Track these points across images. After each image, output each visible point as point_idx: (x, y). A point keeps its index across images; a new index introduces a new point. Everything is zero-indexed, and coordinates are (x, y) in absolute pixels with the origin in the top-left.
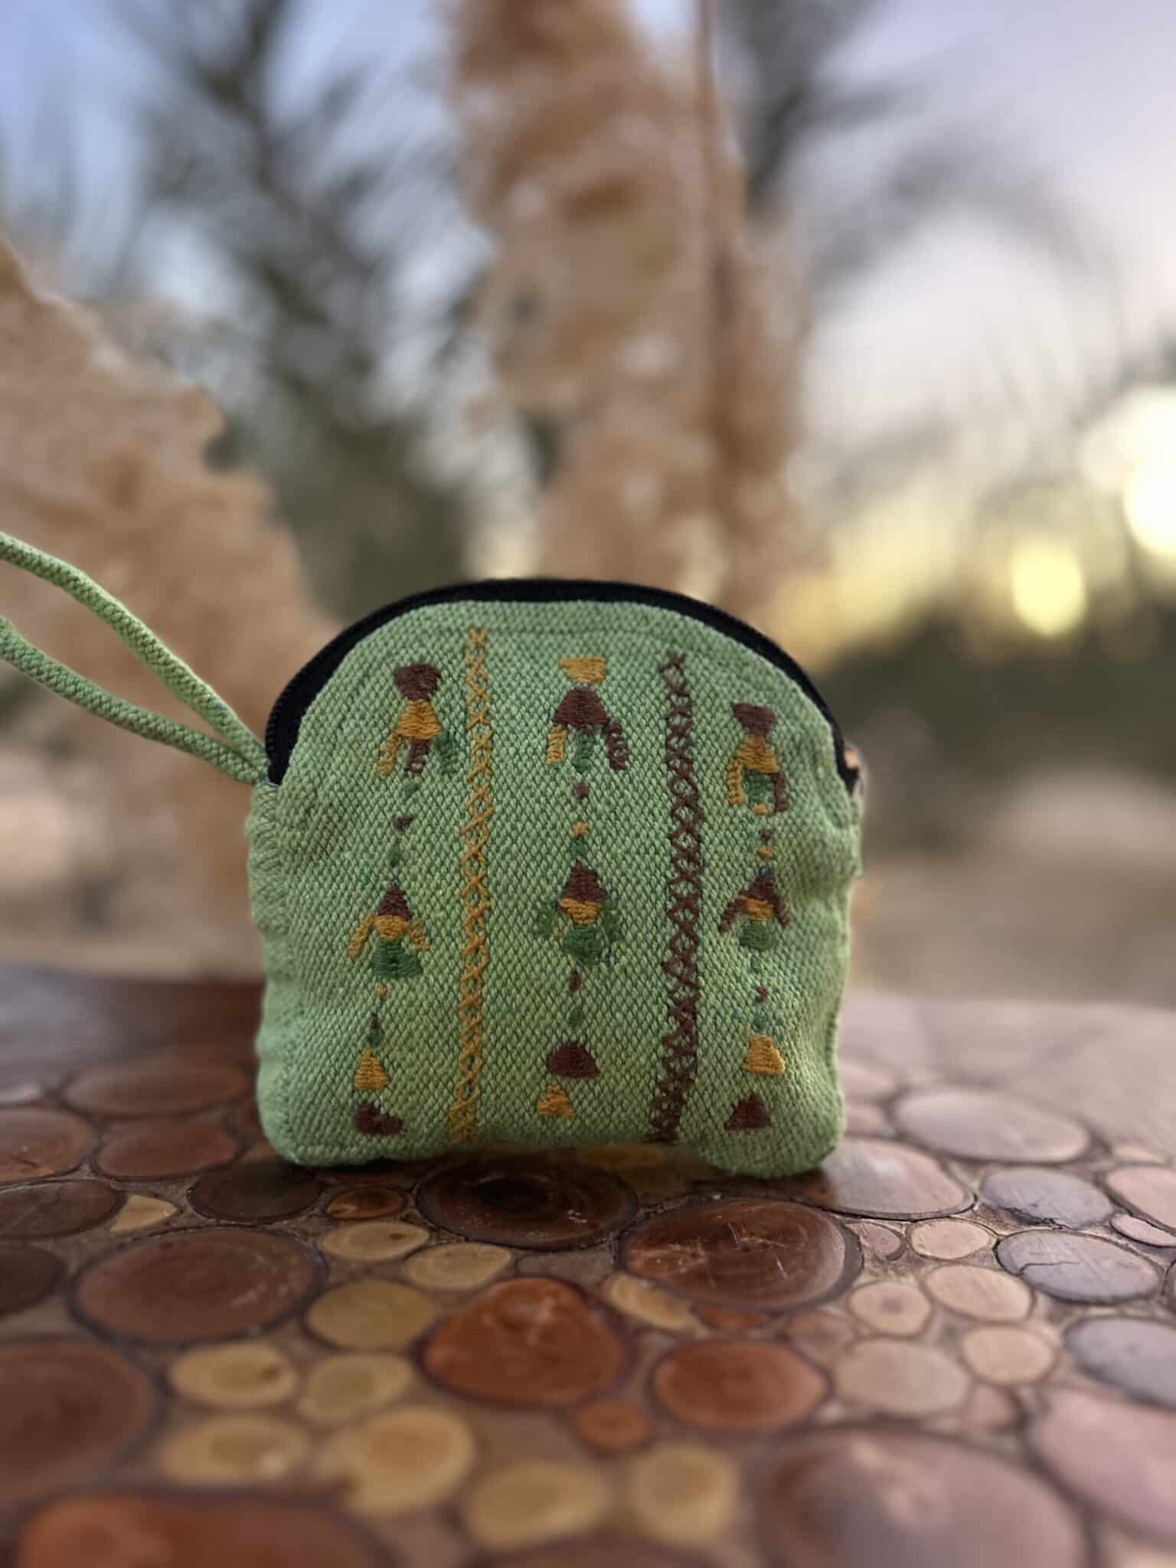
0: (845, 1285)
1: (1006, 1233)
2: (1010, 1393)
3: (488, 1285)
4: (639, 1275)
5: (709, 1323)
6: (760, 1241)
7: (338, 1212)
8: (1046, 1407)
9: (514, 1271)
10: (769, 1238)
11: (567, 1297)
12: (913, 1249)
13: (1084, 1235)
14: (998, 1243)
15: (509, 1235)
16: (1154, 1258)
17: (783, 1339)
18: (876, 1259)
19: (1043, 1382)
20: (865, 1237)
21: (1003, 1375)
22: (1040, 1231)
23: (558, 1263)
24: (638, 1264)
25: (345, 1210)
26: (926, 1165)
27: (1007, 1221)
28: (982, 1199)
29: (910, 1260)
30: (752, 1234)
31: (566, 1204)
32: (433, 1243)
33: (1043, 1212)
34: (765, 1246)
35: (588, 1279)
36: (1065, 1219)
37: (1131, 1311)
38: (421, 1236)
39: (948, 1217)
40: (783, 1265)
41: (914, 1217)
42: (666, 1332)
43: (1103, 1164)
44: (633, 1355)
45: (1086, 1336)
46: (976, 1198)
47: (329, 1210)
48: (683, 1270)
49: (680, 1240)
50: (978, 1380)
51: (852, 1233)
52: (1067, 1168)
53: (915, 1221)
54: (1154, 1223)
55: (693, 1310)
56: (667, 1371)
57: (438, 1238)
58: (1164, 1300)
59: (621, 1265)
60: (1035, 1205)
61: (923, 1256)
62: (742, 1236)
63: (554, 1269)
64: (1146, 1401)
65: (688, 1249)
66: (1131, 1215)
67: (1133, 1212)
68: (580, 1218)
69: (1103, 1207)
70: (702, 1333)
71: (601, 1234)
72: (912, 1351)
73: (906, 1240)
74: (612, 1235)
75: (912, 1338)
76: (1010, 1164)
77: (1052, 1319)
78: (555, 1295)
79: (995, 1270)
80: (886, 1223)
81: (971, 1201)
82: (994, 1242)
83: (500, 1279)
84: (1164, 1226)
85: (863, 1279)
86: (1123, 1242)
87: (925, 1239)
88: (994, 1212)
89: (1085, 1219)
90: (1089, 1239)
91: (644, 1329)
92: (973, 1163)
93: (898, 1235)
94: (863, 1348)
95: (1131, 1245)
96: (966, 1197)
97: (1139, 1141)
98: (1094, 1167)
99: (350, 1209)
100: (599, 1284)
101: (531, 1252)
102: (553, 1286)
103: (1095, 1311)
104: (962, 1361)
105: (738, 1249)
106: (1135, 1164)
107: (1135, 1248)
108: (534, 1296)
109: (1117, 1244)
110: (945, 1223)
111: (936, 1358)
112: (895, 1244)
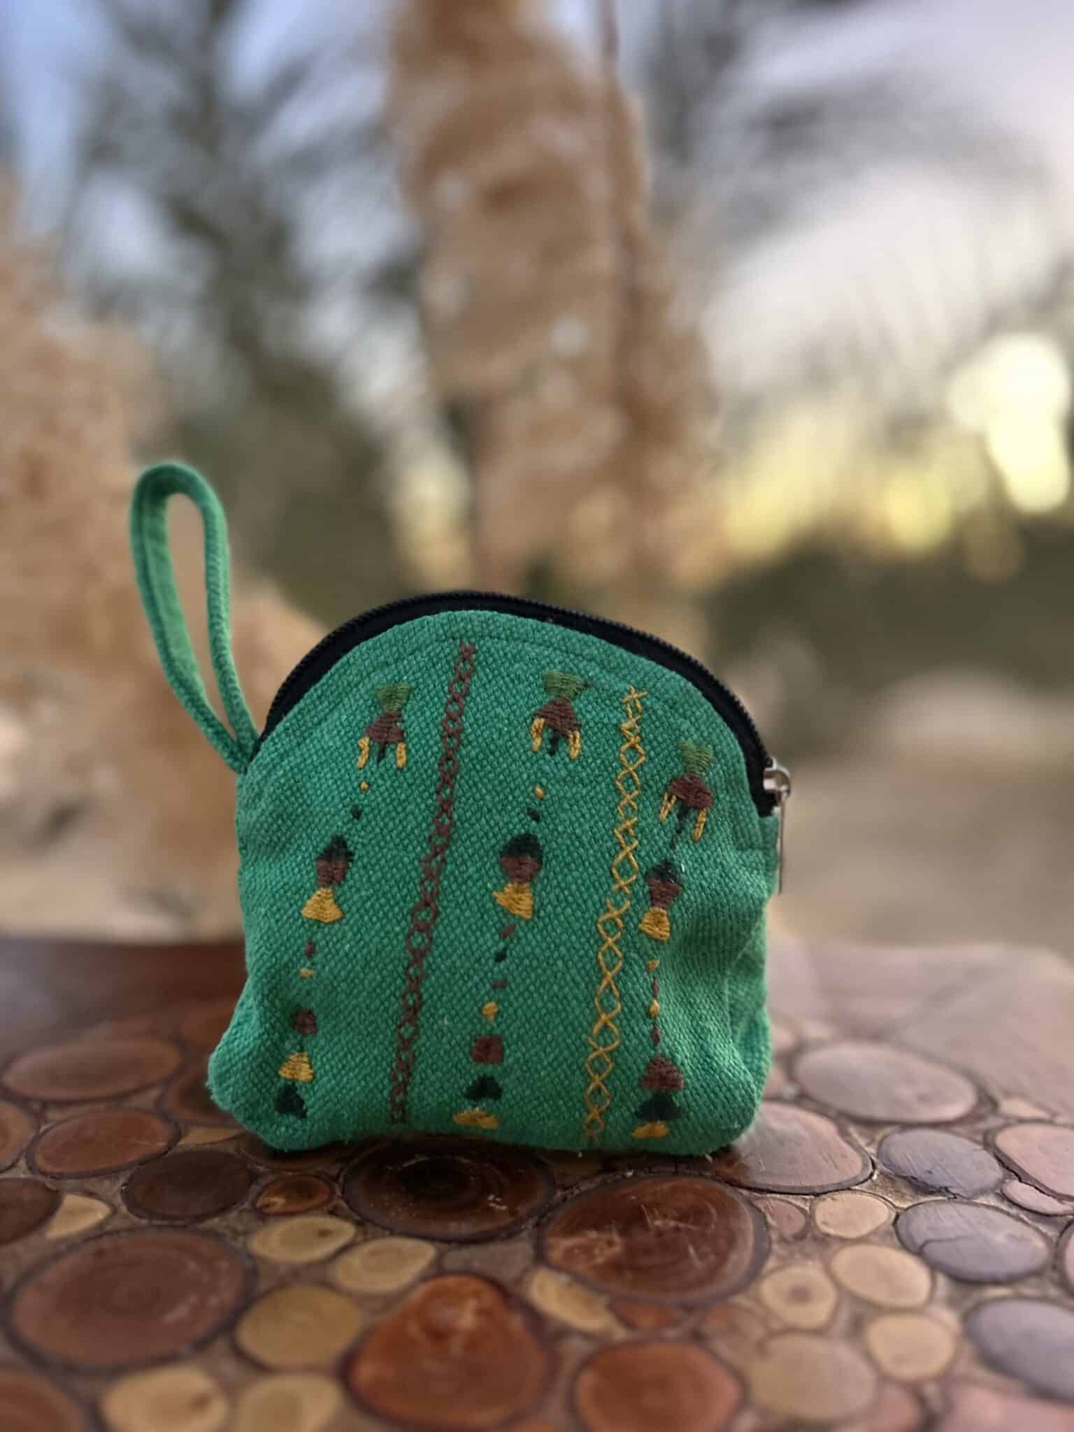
0: (755, 1273)
1: (905, 1206)
2: (914, 1390)
3: (411, 1287)
4: (556, 1268)
5: (628, 1323)
6: (672, 1223)
7: (267, 1206)
8: (950, 1406)
9: (438, 1269)
10: (680, 1219)
11: (489, 1297)
12: (817, 1227)
13: (977, 1205)
14: (897, 1216)
15: (436, 1228)
16: (1043, 1228)
17: (698, 1337)
18: (783, 1240)
19: (946, 1378)
20: (772, 1215)
21: (908, 1372)
22: (936, 1202)
23: (478, 1257)
24: (556, 1255)
25: (274, 1204)
26: (825, 1128)
27: (904, 1190)
28: (880, 1166)
29: (815, 1239)
30: (665, 1216)
31: (486, 1190)
32: (360, 1238)
33: (939, 1179)
34: (677, 1229)
35: (507, 1275)
36: (959, 1186)
37: (1027, 1291)
38: (347, 1231)
39: (849, 1189)
40: (696, 1249)
41: (817, 1191)
42: (586, 1335)
43: (992, 1122)
44: (554, 1362)
45: (988, 1318)
46: (874, 1167)
47: (259, 1204)
48: (600, 1260)
49: (597, 1226)
50: (884, 1379)
51: (759, 1210)
52: (958, 1129)
53: (817, 1195)
54: (1041, 1189)
55: (611, 1308)
56: (588, 1380)
57: (365, 1233)
58: (1055, 1276)
59: (540, 1258)
60: (930, 1172)
61: (828, 1235)
62: (654, 1219)
63: (476, 1265)
64: (1045, 1394)
65: (605, 1236)
66: (1020, 1180)
67: (1021, 1176)
68: (502, 1204)
69: (996, 1172)
70: (620, 1334)
71: (522, 1220)
72: (818, 1347)
73: (810, 1217)
74: (531, 1222)
75: (819, 1332)
76: (906, 1126)
77: (952, 1303)
78: (476, 1295)
79: (895, 1247)
80: (791, 1198)
81: (871, 1169)
82: (893, 1215)
83: (424, 1278)
84: (1052, 1191)
85: (771, 1263)
86: (1014, 1211)
87: (829, 1213)
88: (892, 1181)
89: (977, 1186)
90: (983, 1209)
91: (564, 1332)
92: (870, 1124)
93: (802, 1210)
94: (774, 1345)
95: (1023, 1215)
96: (865, 1165)
97: (1024, 1096)
98: (982, 1126)
99: (279, 1202)
100: (519, 1281)
101: (454, 1245)
102: (474, 1285)
103: (993, 1292)
105: (652, 1233)
106: (1022, 1121)
107: (1026, 1219)
108: (456, 1298)
109: (1008, 1214)
110: (845, 1196)
111: (845, 1353)
112: (800, 1222)
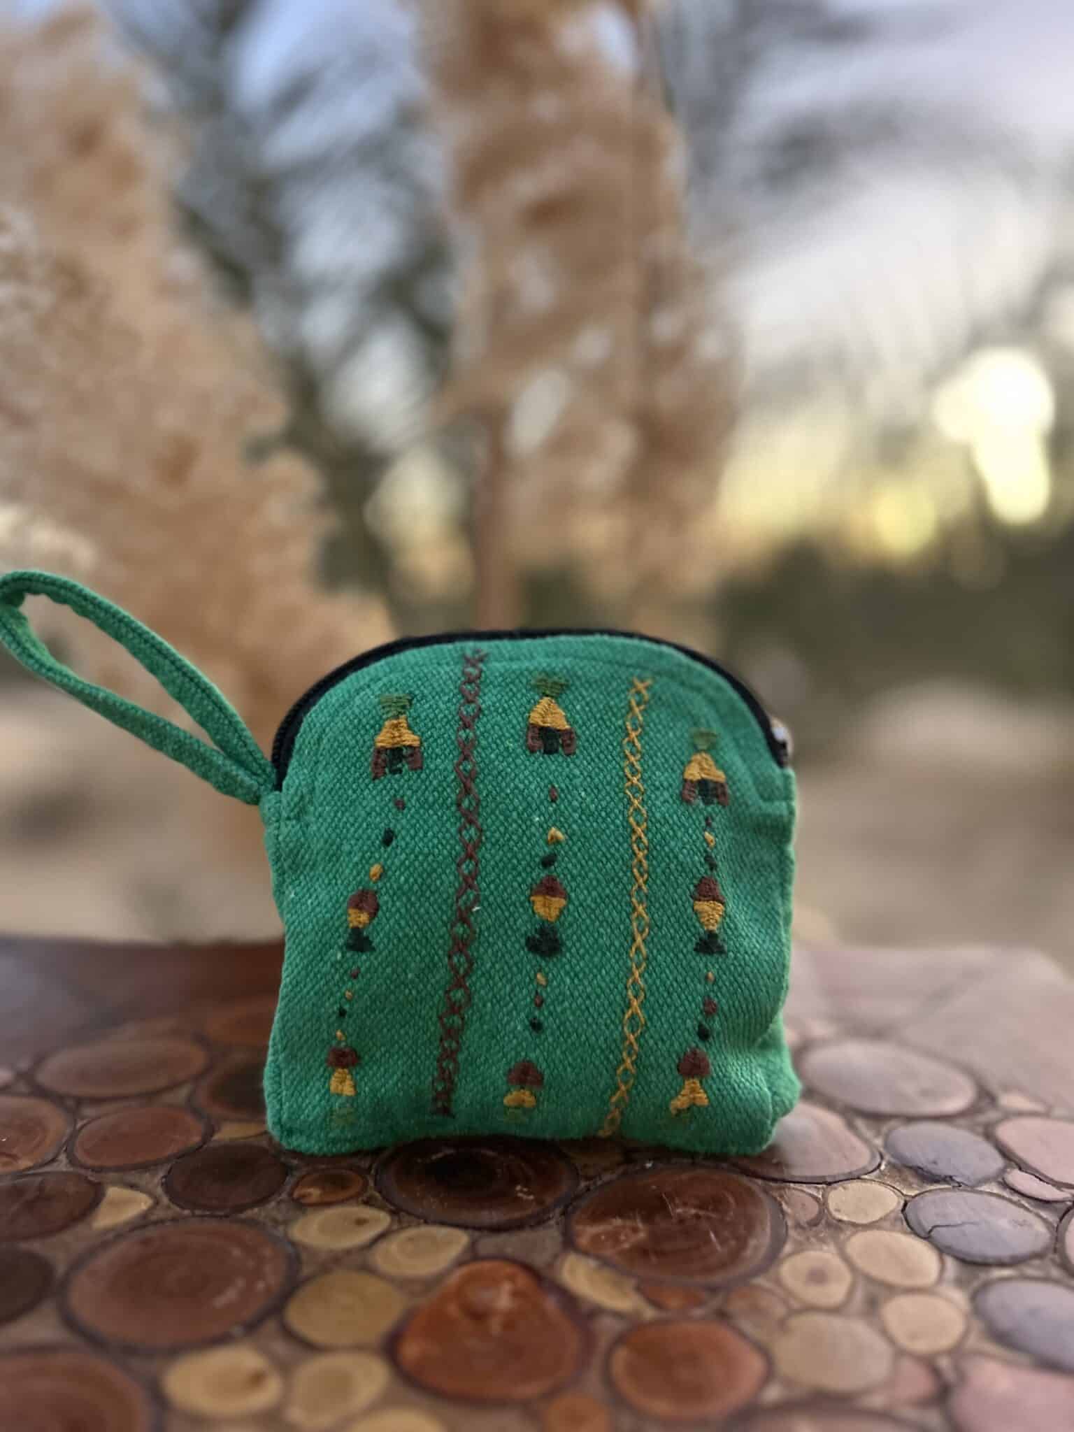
0: (774, 1256)
1: (912, 1193)
2: (929, 1363)
3: (447, 1272)
4: (586, 1253)
5: (656, 1304)
6: (693, 1211)
7: (304, 1196)
8: (962, 1377)
9: (472, 1255)
10: (700, 1207)
11: (523, 1280)
12: (831, 1214)
13: (981, 1192)
14: (905, 1205)
15: (467, 1216)
16: (1044, 1214)
17: (722, 1316)
18: (798, 1226)
19: (957, 1352)
20: (786, 1203)
21: (922, 1346)
22: (941, 1190)
23: (511, 1243)
24: (584, 1241)
25: (310, 1194)
26: (833, 1121)
27: (911, 1179)
28: (887, 1157)
29: (829, 1225)
30: (685, 1204)
31: (514, 1181)
32: (395, 1227)
33: (943, 1169)
34: (698, 1217)
35: (539, 1260)
36: (963, 1176)
37: (1030, 1271)
38: (383, 1220)
39: (859, 1178)
40: (716, 1236)
41: (829, 1180)
42: (617, 1315)
43: (991, 1115)
44: (589, 1340)
45: (993, 1299)
46: (882, 1157)
47: (296, 1195)
48: (626, 1246)
49: (620, 1214)
50: (900, 1353)
51: (775, 1199)
52: (962, 1122)
53: (829, 1184)
54: (1042, 1178)
55: (639, 1289)
56: (622, 1356)
57: (400, 1222)
58: (1056, 1257)
59: (569, 1243)
60: (935, 1163)
61: (840, 1221)
62: (677, 1206)
63: (509, 1251)
64: (1050, 1365)
65: (629, 1223)
66: (1020, 1169)
67: (1022, 1166)
68: (529, 1193)
69: (997, 1162)
70: (649, 1313)
71: (547, 1210)
72: (837, 1323)
73: (823, 1204)
74: (558, 1211)
75: (835, 1310)
76: (910, 1119)
77: (960, 1283)
78: (511, 1278)
79: (905, 1233)
80: (804, 1187)
81: (878, 1160)
82: (902, 1203)
83: (460, 1263)
84: (1052, 1180)
85: (788, 1248)
86: (1016, 1198)
87: (841, 1201)
88: (899, 1171)
89: (979, 1176)
90: (986, 1197)
91: (596, 1312)
92: (876, 1118)
93: (816, 1199)
94: (795, 1322)
95: (1024, 1202)
96: (873, 1157)
97: (1021, 1090)
98: (982, 1118)
99: (315, 1193)
100: (550, 1265)
101: (486, 1232)
102: (509, 1269)
103: (998, 1273)
104: (884, 1333)
105: (674, 1220)
106: (1020, 1114)
107: (1027, 1205)
108: (493, 1281)
109: (1010, 1201)
110: (854, 1185)
111: (861, 1330)
112: (814, 1209)
